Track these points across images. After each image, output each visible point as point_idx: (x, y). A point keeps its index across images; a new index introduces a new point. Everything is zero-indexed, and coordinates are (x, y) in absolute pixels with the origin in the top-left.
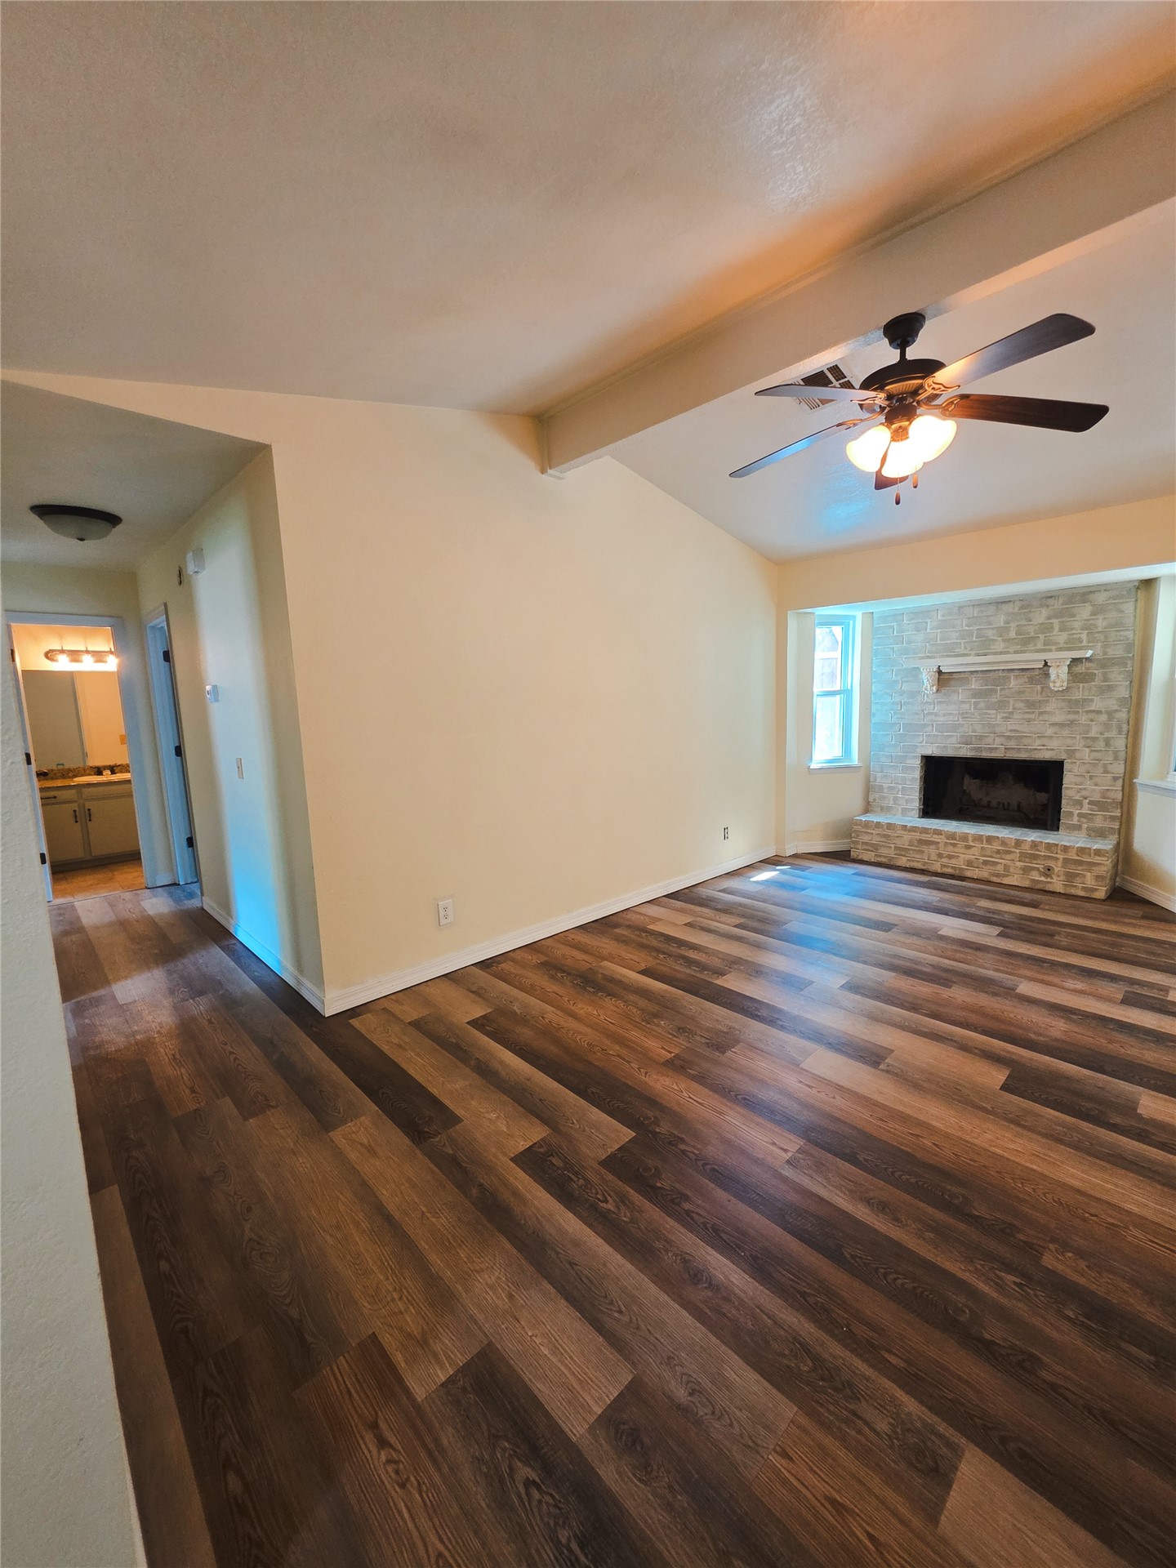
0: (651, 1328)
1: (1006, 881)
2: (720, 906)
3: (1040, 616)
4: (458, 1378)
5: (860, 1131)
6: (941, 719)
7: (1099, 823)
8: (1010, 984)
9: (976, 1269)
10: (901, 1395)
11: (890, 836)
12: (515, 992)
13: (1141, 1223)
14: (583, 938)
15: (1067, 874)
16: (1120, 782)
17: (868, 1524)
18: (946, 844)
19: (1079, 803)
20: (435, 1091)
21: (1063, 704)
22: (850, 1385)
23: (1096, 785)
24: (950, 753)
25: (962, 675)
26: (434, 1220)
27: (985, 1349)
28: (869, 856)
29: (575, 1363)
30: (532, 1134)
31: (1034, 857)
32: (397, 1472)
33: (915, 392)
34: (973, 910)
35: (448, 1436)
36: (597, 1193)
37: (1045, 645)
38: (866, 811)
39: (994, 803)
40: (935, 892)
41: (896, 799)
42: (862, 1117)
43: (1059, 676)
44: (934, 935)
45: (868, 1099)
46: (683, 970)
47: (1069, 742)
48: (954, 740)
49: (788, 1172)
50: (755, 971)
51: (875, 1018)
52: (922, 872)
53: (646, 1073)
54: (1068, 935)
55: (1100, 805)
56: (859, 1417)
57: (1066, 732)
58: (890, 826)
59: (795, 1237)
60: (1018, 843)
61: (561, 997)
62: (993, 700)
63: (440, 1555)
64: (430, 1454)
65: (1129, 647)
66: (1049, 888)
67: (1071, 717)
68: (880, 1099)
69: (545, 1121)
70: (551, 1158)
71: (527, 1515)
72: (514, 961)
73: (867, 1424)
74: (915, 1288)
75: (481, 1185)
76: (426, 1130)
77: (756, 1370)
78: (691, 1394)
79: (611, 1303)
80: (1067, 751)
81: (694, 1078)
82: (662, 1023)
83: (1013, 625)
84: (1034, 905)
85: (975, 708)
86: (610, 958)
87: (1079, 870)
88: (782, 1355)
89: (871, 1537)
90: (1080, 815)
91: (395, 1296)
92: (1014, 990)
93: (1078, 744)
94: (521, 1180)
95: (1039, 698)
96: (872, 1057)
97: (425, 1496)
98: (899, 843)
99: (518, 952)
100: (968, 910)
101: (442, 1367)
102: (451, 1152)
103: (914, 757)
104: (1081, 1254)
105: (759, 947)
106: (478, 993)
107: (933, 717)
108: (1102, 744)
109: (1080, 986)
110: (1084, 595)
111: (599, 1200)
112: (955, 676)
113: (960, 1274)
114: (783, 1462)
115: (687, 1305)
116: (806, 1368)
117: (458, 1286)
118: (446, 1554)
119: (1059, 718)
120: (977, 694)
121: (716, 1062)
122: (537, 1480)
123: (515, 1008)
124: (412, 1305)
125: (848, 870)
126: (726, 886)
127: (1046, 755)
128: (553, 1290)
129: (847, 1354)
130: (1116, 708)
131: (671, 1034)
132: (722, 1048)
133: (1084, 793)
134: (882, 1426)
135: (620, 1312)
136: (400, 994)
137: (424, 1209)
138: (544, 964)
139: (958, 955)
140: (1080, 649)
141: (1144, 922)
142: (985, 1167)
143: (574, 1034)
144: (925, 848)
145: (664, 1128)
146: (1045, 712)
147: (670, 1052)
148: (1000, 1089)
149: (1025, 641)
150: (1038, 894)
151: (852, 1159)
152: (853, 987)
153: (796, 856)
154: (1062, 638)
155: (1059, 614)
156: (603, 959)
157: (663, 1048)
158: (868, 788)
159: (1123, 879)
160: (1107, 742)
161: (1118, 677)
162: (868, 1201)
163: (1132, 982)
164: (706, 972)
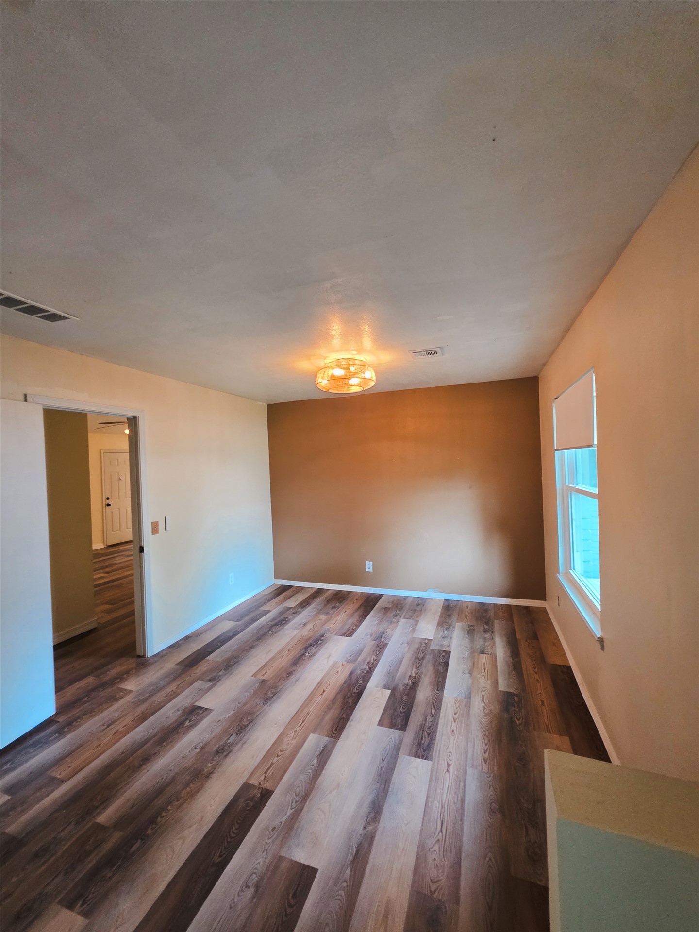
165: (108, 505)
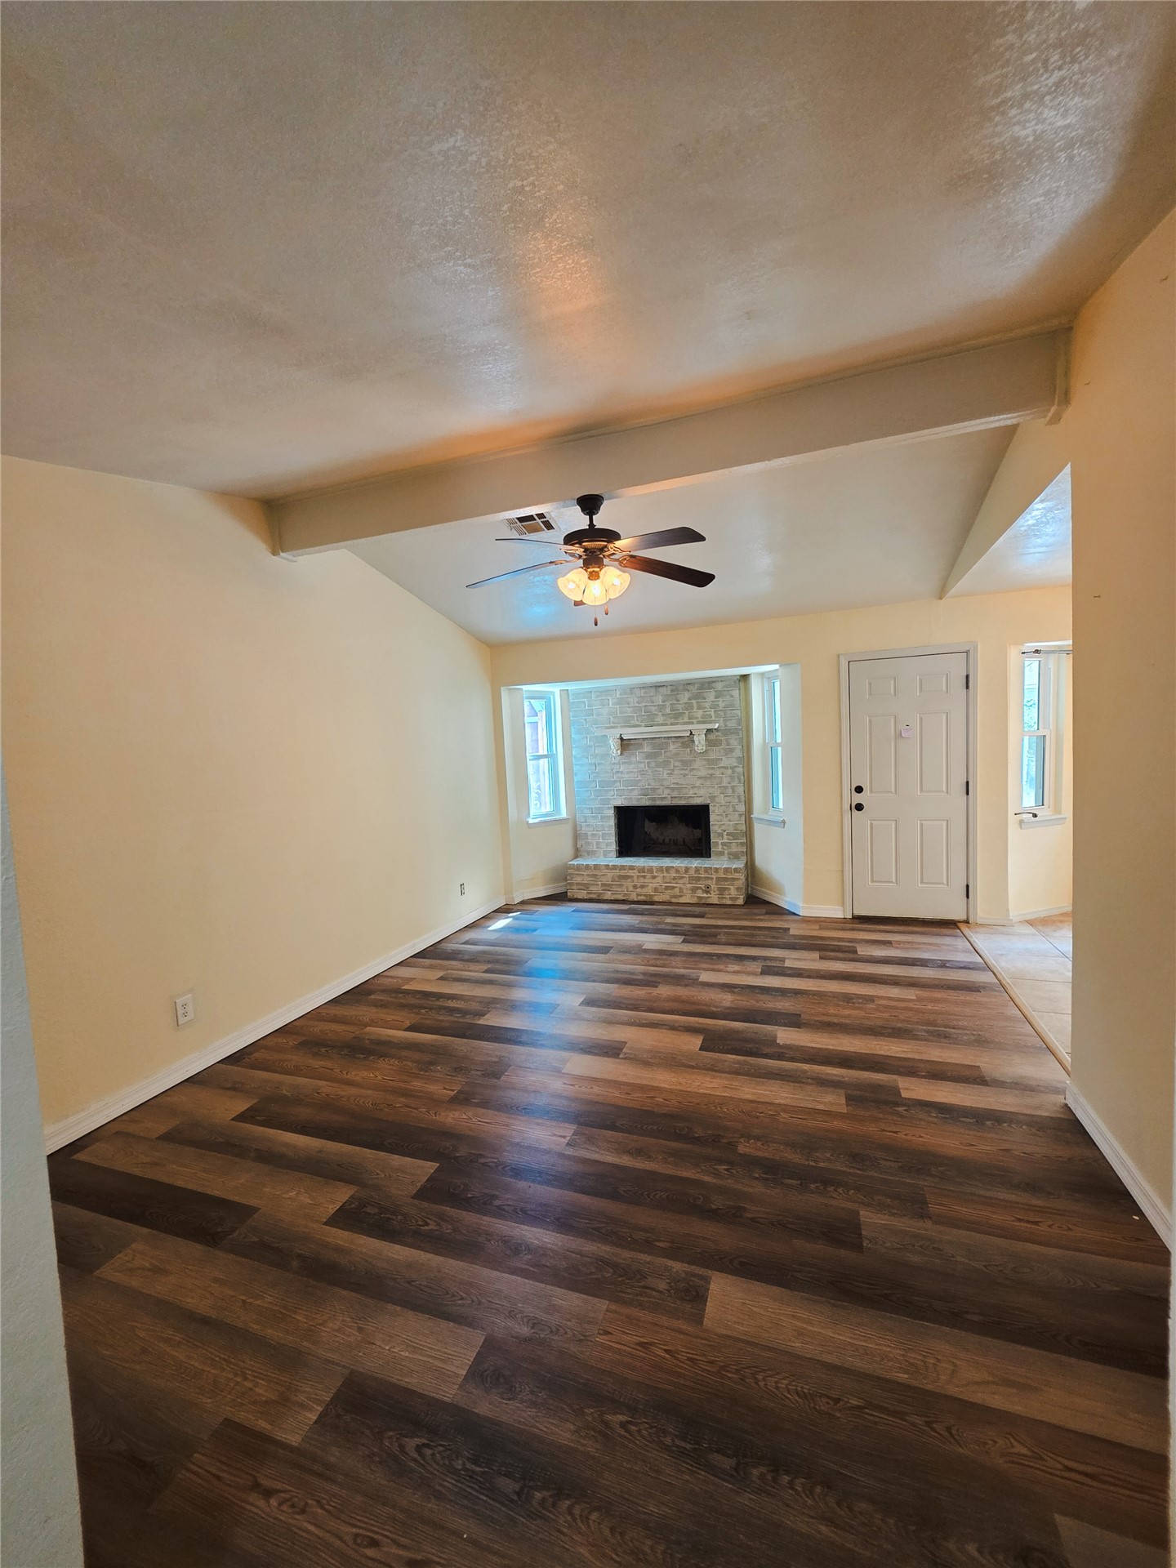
0: (490, 1299)
1: (682, 900)
2: (466, 957)
3: (685, 697)
4: (329, 1410)
5: (617, 1106)
6: (626, 776)
7: (735, 849)
8: (694, 976)
9: (702, 1170)
10: (670, 1263)
11: (596, 875)
12: (277, 1077)
13: (785, 1108)
14: (339, 1011)
15: (719, 889)
16: (743, 818)
17: (664, 1345)
18: (638, 876)
19: (720, 835)
20: (216, 1193)
21: (705, 763)
22: (639, 1271)
23: (730, 821)
24: (634, 803)
25: (637, 742)
26: (258, 1302)
27: (714, 1215)
28: (582, 894)
29: (434, 1350)
30: (340, 1195)
31: (698, 879)
32: (293, 1506)
33: (602, 550)
34: (663, 927)
35: (334, 1455)
36: (417, 1221)
37: (689, 719)
38: (576, 856)
39: (667, 841)
40: (635, 917)
41: (598, 843)
42: (615, 1096)
43: (700, 741)
44: (639, 950)
45: (615, 1082)
46: (445, 1018)
47: (711, 790)
48: (636, 793)
49: (570, 1152)
50: (511, 1006)
51: (610, 1022)
52: (623, 902)
53: (435, 1114)
54: (725, 933)
55: (733, 836)
56: (649, 1288)
57: (708, 783)
58: (596, 867)
59: (583, 1193)
60: (687, 869)
61: (332, 1070)
62: (660, 760)
63: (356, 1535)
64: (320, 1475)
65: (739, 722)
66: (711, 901)
67: (710, 772)
68: (624, 1079)
69: (349, 1181)
70: (364, 1209)
71: (425, 1469)
72: (266, 1048)
73: (653, 1289)
74: (667, 1196)
75: (299, 1256)
76: (219, 1230)
77: (574, 1291)
78: (532, 1328)
79: (454, 1296)
80: (710, 797)
81: (477, 1105)
82: (439, 1068)
83: (668, 704)
84: (702, 916)
85: (649, 767)
86: (373, 1023)
87: (726, 885)
88: (592, 1273)
89: (666, 1351)
90: (723, 844)
91: (239, 1379)
92: (698, 979)
93: (717, 792)
94: (342, 1237)
95: (689, 758)
96: (611, 1050)
97: (327, 1507)
98: (604, 879)
99: (269, 1038)
100: (660, 927)
101: (311, 1410)
102: (256, 1239)
103: (609, 808)
104: (758, 1138)
105: (509, 986)
106: (236, 1089)
107: (620, 775)
108: (730, 790)
109: (736, 968)
110: (708, 684)
111: (421, 1225)
112: (632, 742)
113: (693, 1177)
114: (606, 1337)
115: (514, 1271)
116: (609, 1275)
117: (305, 1344)
118: (361, 1531)
119: (703, 773)
120: (649, 756)
121: (495, 1087)
122: (426, 1442)
123: (284, 1092)
124: (260, 1379)
125: (567, 909)
126: (467, 939)
127: (698, 801)
128: (398, 1308)
129: (632, 1254)
130: (736, 764)
131: (449, 1075)
132: (496, 1075)
133: (724, 827)
134: (662, 1285)
135: (462, 1299)
136: (134, 1113)
137: (244, 1298)
138: (303, 1044)
139: (658, 962)
140: (711, 722)
141: (767, 917)
142: (698, 1104)
143: (355, 1099)
144: (624, 882)
145: (462, 1152)
146: (694, 769)
147: (453, 1090)
148: (700, 1050)
149: (676, 716)
150: (702, 908)
151: (613, 1127)
152: (589, 1002)
153: (523, 903)
154: (699, 713)
155: (696, 697)
156: (366, 1025)
157: (445, 1089)
158: (576, 836)
159: (752, 888)
160: (733, 788)
161: (734, 742)
162: (628, 1152)
163: (765, 959)
164: (468, 1016)
165: (859, 807)
